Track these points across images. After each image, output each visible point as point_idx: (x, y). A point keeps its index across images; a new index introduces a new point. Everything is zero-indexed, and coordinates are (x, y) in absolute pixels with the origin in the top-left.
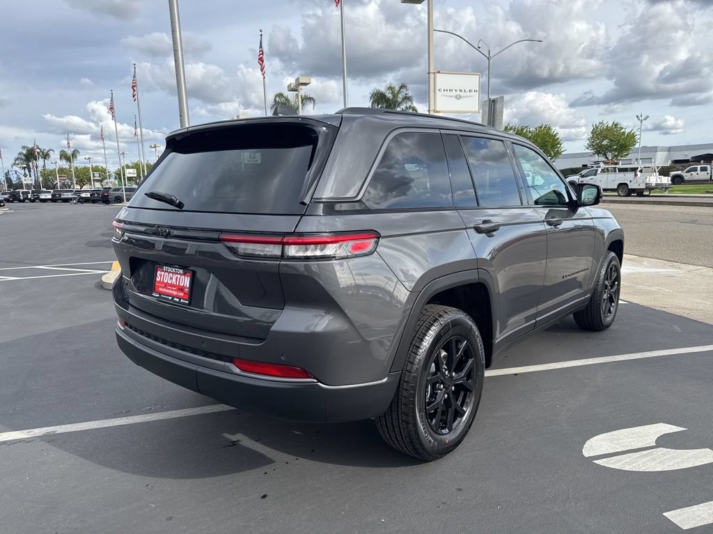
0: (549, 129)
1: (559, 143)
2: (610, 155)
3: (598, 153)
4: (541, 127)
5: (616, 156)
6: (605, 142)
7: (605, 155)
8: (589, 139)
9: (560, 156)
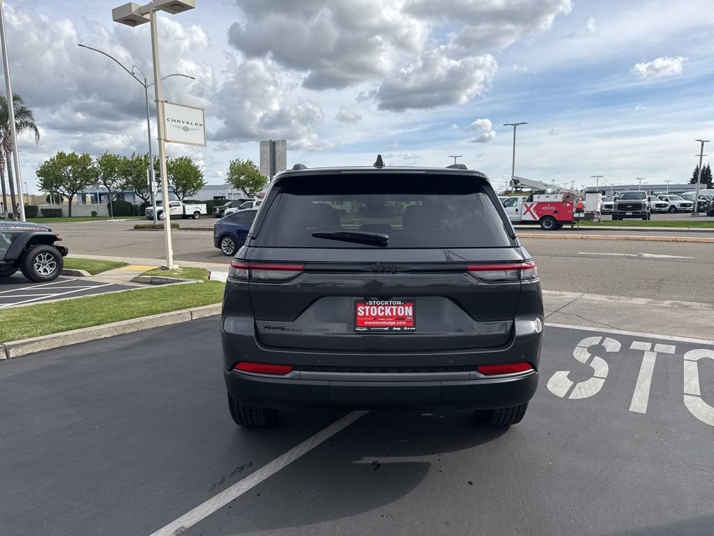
0: (190, 161)
1: (200, 176)
2: (247, 189)
3: (237, 187)
4: (182, 159)
5: (254, 191)
6: (242, 178)
7: (243, 189)
8: (228, 174)
9: (202, 187)
